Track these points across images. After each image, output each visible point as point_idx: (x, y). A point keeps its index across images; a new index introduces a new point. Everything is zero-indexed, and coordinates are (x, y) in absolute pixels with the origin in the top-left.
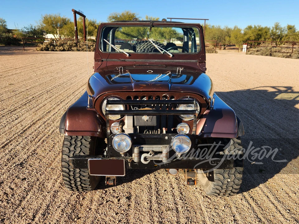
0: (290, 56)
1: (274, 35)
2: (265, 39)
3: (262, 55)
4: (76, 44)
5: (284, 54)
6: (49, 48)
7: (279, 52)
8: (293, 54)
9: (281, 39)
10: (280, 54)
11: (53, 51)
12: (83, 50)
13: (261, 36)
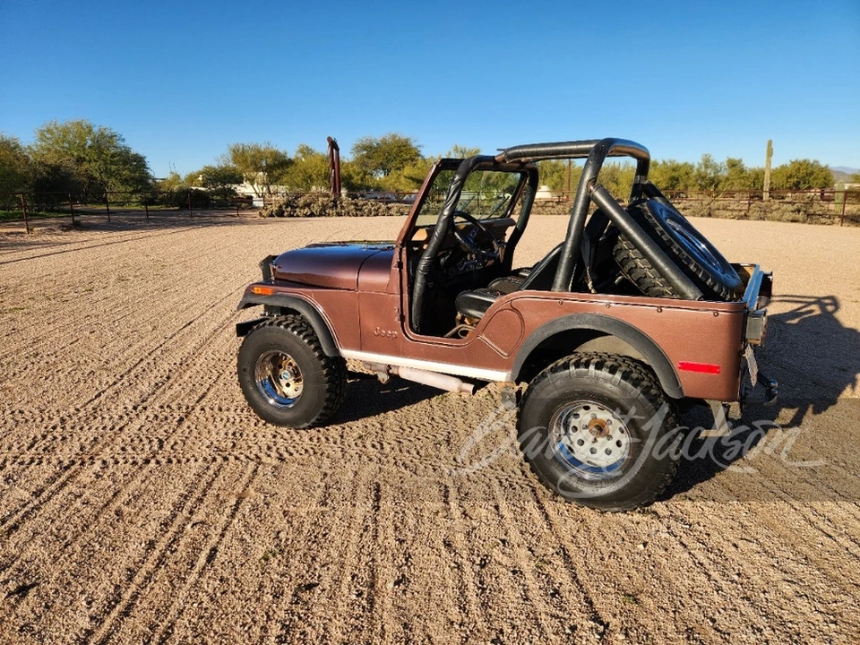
0: (746, 215)
1: (703, 178)
2: (686, 187)
3: (694, 216)
4: (335, 202)
5: (735, 213)
6: (283, 212)
7: (724, 209)
8: (751, 212)
9: (716, 186)
10: (728, 213)
11: (292, 216)
12: (348, 214)
13: (677, 180)
